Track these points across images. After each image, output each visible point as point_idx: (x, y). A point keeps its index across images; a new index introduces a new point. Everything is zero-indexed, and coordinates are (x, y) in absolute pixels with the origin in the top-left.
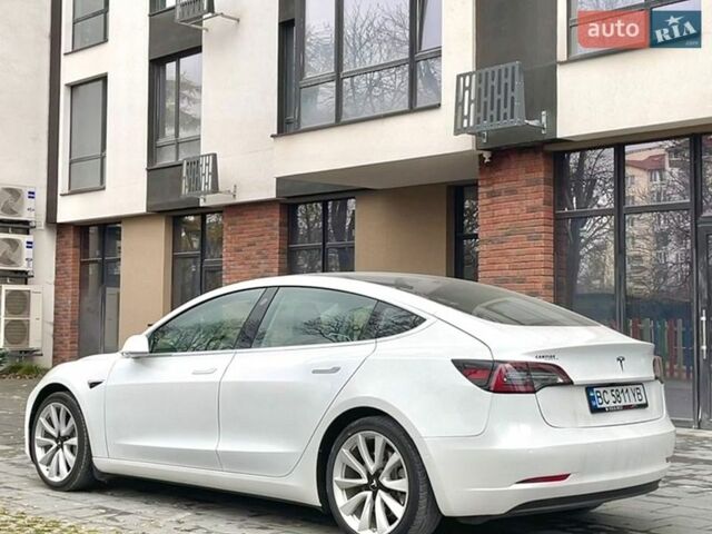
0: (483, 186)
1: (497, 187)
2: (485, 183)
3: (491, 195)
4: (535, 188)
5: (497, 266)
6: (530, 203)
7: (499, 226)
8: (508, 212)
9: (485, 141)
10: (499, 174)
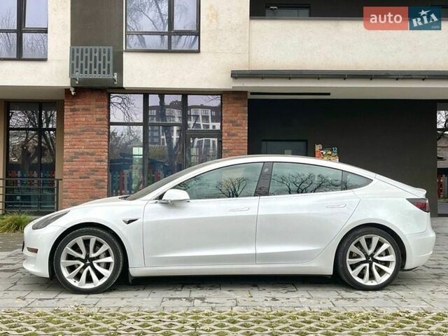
0: (68, 105)
1: (77, 107)
2: (69, 103)
3: (73, 110)
4: (101, 110)
5: (76, 147)
6: (98, 116)
7: (78, 126)
8: (84, 119)
9: (77, 83)
10: (79, 100)
